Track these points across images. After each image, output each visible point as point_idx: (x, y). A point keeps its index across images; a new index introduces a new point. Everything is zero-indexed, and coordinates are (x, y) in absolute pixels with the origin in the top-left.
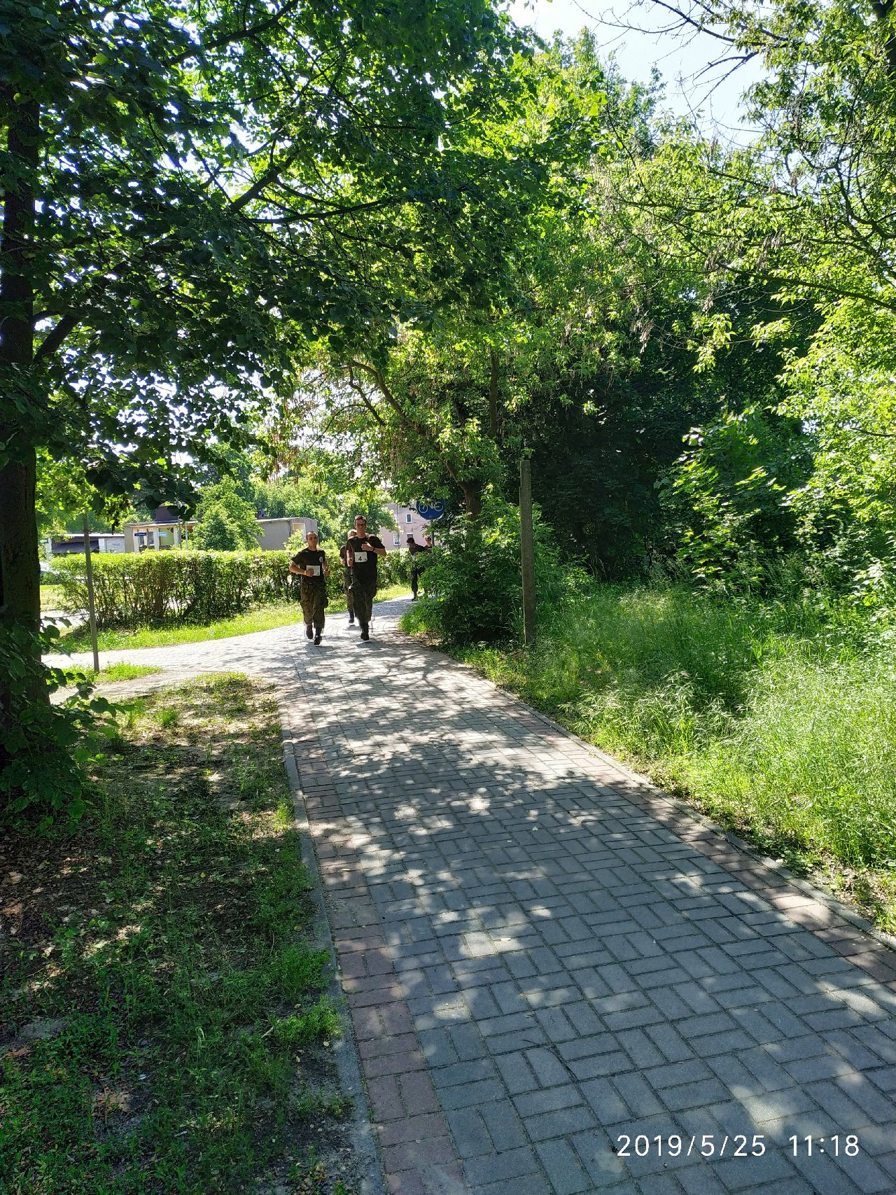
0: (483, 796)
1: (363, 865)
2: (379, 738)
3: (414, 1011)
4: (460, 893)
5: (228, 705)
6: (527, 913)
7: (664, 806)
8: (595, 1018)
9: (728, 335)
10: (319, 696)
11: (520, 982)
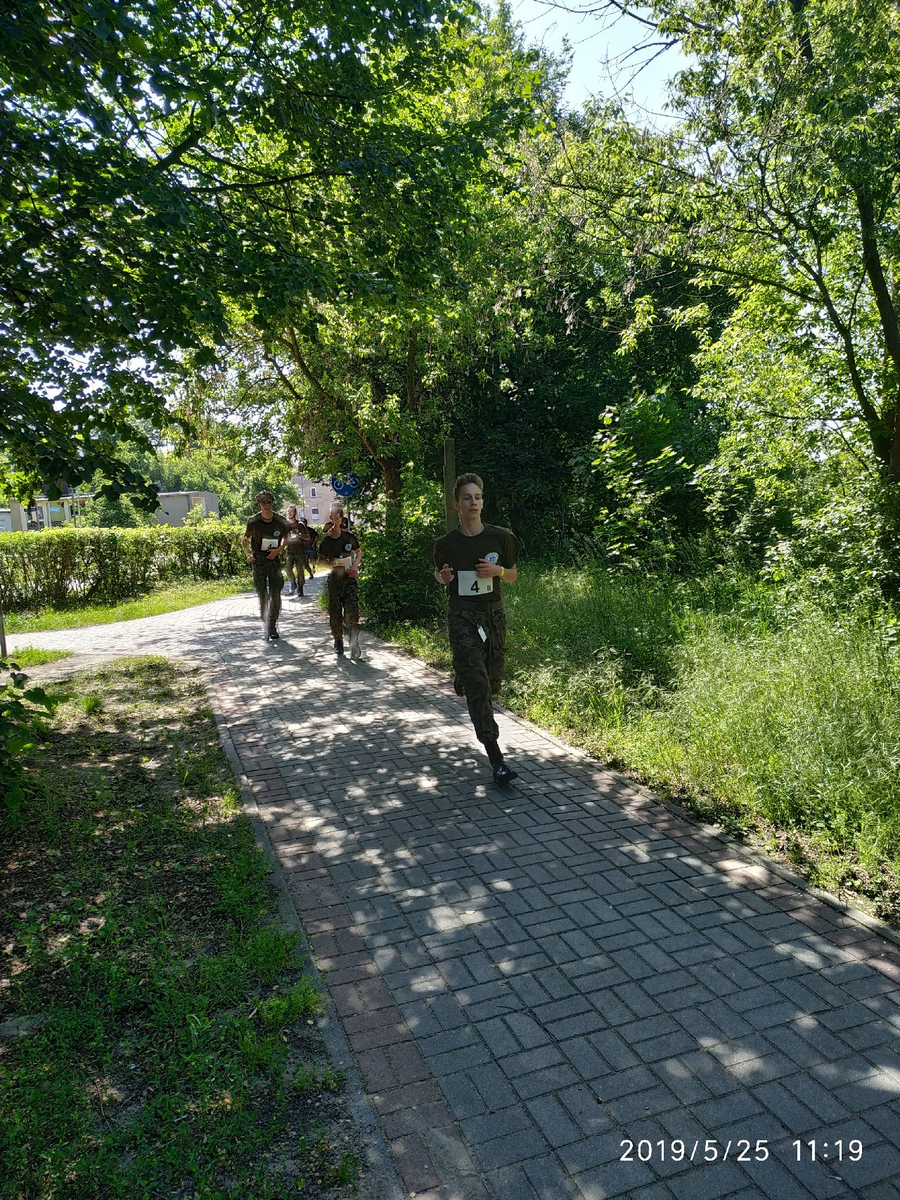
0: (429, 774)
1: (320, 847)
2: (316, 720)
3: (392, 986)
4: (420, 869)
5: (152, 690)
6: (487, 885)
7: (604, 779)
8: (566, 981)
9: (649, 318)
10: (248, 679)
11: (490, 952)
